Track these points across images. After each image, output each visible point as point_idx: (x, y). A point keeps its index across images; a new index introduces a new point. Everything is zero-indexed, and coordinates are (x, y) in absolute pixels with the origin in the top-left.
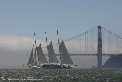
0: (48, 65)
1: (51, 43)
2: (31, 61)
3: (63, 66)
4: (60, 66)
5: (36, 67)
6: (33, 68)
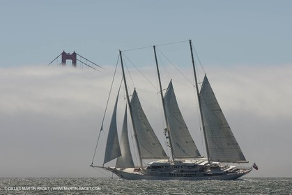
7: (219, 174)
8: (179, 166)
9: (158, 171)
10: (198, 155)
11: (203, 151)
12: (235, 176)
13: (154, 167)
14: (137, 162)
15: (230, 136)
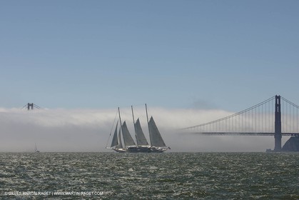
0: (135, 148)
1: (138, 120)
2: (115, 142)
3: (154, 148)
4: (149, 149)
5: (121, 149)
6: (117, 151)
7: (155, 151)
8: (140, 148)
9: (131, 150)
10: (147, 144)
11: (149, 142)
12: (161, 151)
13: (131, 148)
14: (124, 147)
15: (160, 138)
